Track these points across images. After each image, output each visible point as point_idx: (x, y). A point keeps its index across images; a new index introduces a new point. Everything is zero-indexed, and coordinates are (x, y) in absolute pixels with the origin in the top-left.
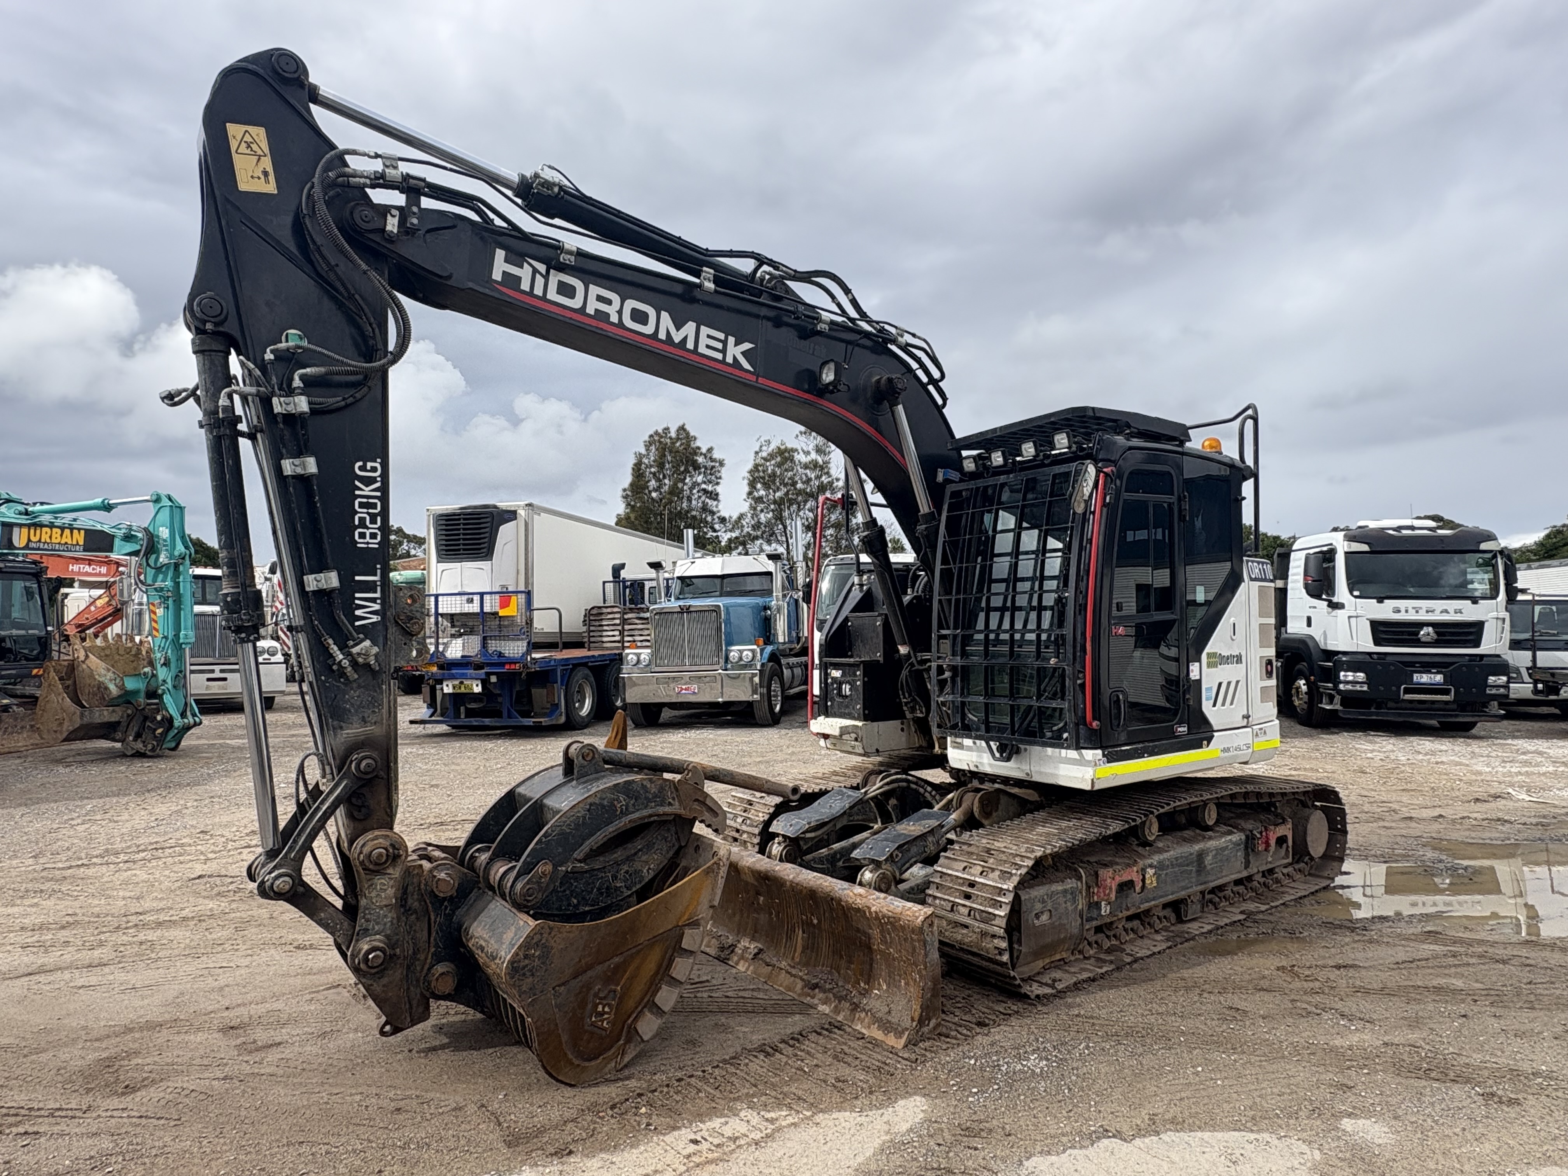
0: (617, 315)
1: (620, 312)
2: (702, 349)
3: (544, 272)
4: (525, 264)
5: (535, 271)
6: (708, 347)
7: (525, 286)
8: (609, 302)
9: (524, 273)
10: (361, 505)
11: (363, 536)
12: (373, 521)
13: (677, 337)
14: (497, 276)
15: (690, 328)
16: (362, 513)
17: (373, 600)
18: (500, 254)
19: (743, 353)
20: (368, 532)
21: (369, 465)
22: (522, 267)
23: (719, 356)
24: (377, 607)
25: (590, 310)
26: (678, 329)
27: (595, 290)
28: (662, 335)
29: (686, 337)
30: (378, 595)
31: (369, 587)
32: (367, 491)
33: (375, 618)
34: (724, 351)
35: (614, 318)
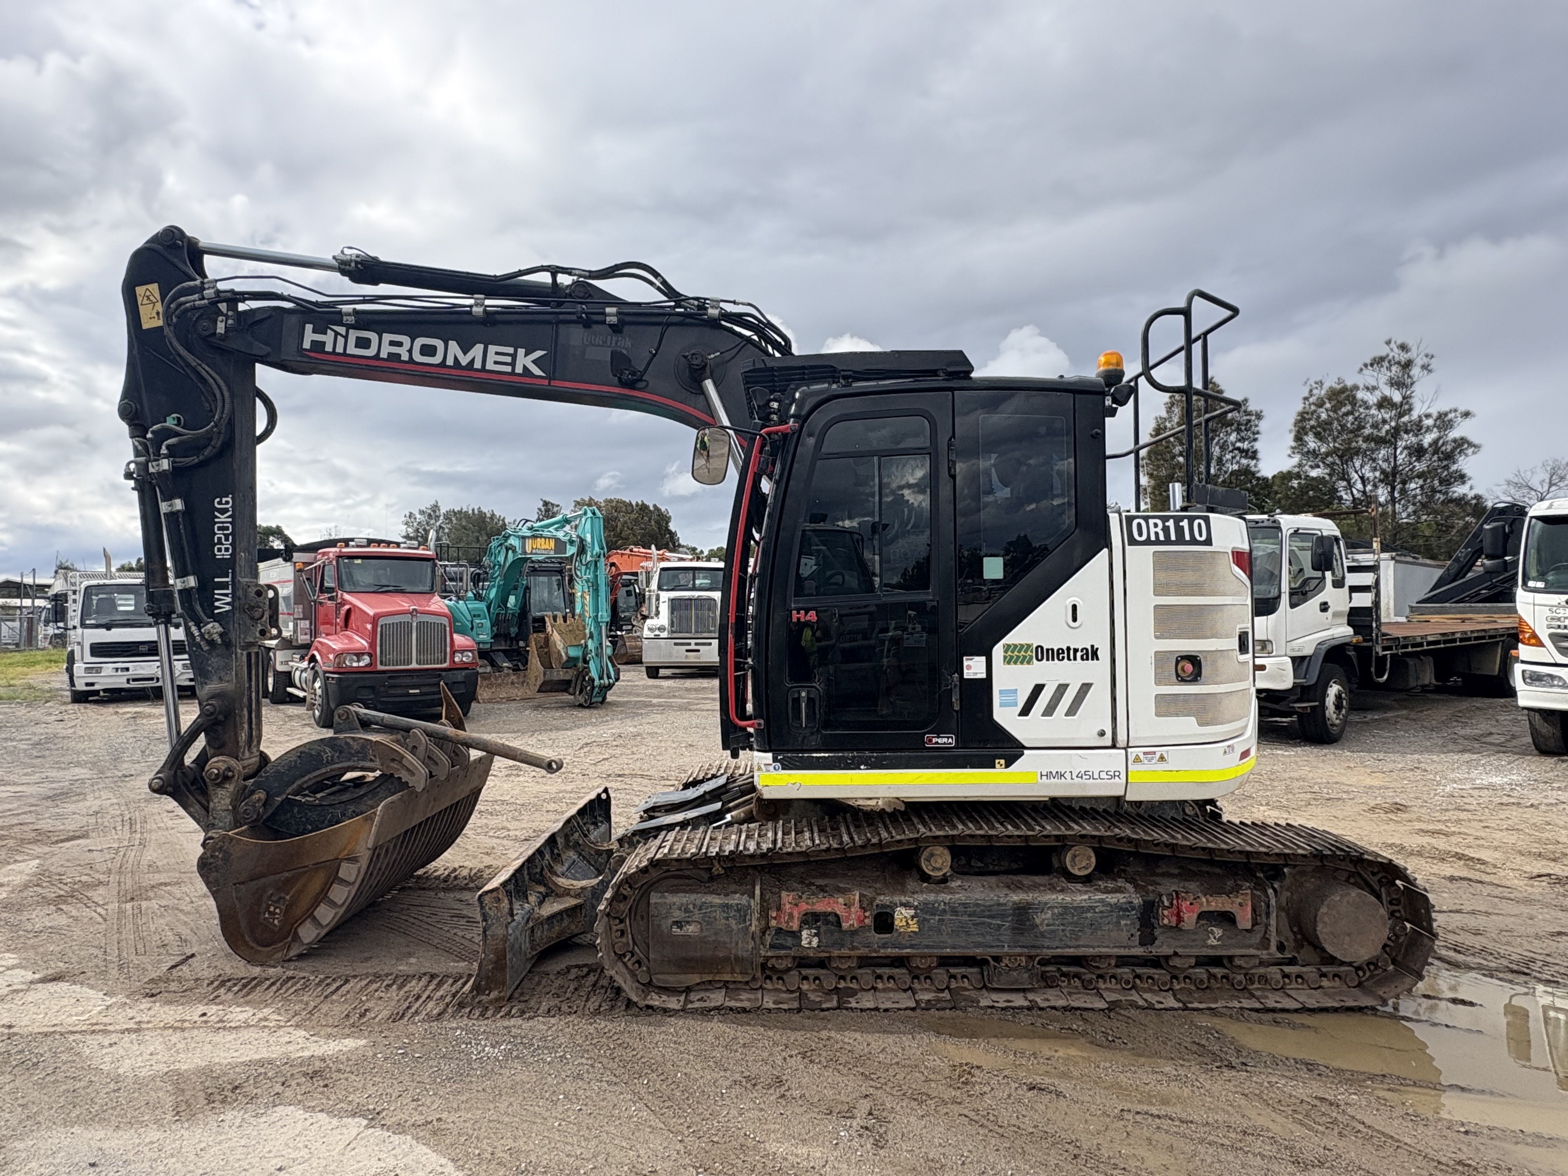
0: (407, 354)
1: (410, 351)
2: (490, 366)
3: (344, 333)
4: (329, 331)
5: (337, 334)
6: (496, 363)
7: (329, 348)
8: (400, 344)
9: (328, 339)
10: (219, 529)
11: (220, 550)
12: (227, 540)
13: (464, 361)
14: (307, 345)
15: (479, 348)
16: (219, 534)
17: (226, 595)
18: (309, 327)
19: (534, 362)
20: (223, 547)
21: (224, 500)
22: (325, 333)
23: (508, 369)
24: (229, 600)
25: (384, 355)
26: (465, 353)
27: (387, 337)
28: (450, 362)
29: (473, 359)
30: (229, 591)
31: (224, 586)
32: (222, 518)
33: (228, 608)
34: (513, 364)
35: (405, 357)
